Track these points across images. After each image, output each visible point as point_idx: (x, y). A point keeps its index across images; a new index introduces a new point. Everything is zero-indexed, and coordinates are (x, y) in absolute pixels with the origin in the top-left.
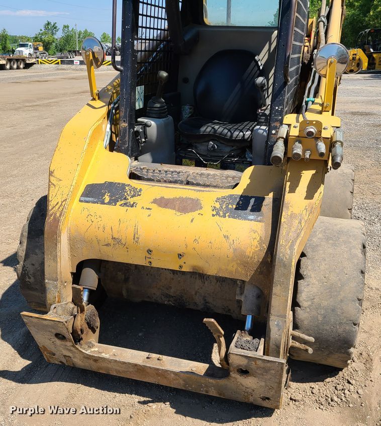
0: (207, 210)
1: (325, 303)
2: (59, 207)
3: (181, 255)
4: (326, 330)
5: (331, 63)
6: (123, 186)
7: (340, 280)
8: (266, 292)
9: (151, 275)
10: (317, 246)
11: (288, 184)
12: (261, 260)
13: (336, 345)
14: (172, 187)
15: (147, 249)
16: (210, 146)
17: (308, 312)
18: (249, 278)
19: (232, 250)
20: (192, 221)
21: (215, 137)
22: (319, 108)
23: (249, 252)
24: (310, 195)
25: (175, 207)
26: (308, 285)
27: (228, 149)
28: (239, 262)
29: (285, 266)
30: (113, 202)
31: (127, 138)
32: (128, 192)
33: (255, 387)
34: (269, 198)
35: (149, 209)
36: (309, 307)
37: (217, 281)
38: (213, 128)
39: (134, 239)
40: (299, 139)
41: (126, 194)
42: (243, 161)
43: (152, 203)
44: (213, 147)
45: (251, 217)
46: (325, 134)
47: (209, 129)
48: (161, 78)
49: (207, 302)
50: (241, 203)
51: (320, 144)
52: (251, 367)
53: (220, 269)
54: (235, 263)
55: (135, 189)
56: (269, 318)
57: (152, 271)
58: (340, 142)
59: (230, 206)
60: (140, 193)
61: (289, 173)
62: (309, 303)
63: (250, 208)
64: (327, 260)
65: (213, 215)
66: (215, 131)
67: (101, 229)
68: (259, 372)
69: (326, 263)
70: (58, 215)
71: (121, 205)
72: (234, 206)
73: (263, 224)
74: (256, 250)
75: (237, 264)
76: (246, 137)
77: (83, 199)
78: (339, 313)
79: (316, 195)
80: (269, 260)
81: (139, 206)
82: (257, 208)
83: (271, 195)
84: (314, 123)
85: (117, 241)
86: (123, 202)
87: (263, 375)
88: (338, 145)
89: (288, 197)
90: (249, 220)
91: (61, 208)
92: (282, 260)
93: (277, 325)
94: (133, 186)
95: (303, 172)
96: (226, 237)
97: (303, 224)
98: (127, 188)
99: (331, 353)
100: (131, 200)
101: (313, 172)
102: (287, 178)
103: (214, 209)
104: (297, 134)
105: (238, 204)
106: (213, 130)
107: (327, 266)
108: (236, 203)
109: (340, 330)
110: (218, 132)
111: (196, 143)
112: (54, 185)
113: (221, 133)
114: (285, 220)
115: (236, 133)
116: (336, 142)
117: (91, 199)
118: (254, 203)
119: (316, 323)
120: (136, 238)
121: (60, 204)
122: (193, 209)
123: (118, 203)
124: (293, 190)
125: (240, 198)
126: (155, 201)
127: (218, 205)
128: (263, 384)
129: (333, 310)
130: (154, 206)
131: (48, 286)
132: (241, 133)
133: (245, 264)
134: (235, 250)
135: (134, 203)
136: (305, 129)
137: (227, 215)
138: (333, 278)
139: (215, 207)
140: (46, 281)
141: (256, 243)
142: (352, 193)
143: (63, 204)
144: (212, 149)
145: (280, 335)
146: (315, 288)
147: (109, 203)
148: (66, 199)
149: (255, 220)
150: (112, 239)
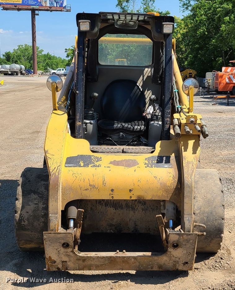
0: (142, 165)
1: (207, 210)
2: (57, 170)
3: (131, 190)
4: (209, 225)
5: (191, 88)
6: (90, 157)
7: (212, 197)
8: (178, 205)
9: (101, 212)
10: (198, 181)
11: (183, 147)
12: (175, 187)
13: (214, 233)
14: (119, 155)
15: (111, 189)
16: (121, 135)
17: (199, 216)
18: (169, 198)
19: (159, 184)
20: (135, 171)
21: (123, 130)
22: (187, 111)
23: (168, 184)
24: (194, 152)
25: (123, 165)
26: (197, 201)
27: (131, 137)
28: (163, 190)
29: (189, 187)
30: (86, 165)
31: (81, 131)
32: (94, 159)
33: (181, 256)
34: (173, 156)
35: (108, 167)
36: (199, 213)
37: (143, 210)
38: (121, 125)
39: (103, 184)
40: (186, 124)
41: (92, 160)
42: (140, 144)
43: (110, 164)
44: (123, 136)
45: (166, 166)
46: (198, 122)
47: (119, 125)
48: (95, 96)
49: (136, 225)
50: (159, 159)
51: (197, 126)
52: (180, 241)
53: (153, 195)
54: (161, 190)
55: (97, 158)
56: (183, 216)
57: (102, 209)
58: (205, 125)
59: (154, 162)
60: (101, 159)
61: (182, 142)
62: (199, 211)
63: (164, 162)
64: (204, 187)
65: (146, 167)
66: (123, 126)
67: (82, 180)
68: (184, 243)
69: (204, 189)
70: (57, 174)
71: (92, 167)
72: (156, 162)
73: (173, 169)
74: (172, 182)
75: (163, 191)
76: (142, 129)
77: (66, 165)
78: (214, 214)
79: (198, 152)
80: (179, 187)
81: (103, 166)
82: (168, 161)
83: (173, 154)
84: (193, 116)
85: (93, 187)
86: (92, 165)
87: (186, 245)
88: (204, 127)
89: (184, 154)
90: (165, 167)
91: (58, 170)
92: (188, 184)
93: (188, 220)
94: (96, 156)
95: (189, 141)
96: (155, 177)
97: (194, 166)
98: (92, 157)
99: (212, 239)
100: (97, 164)
101: (194, 141)
102: (181, 145)
103: (145, 164)
104: (185, 122)
105: (157, 160)
106: (122, 126)
107: (205, 191)
108: (156, 160)
109: (216, 224)
110: (125, 127)
111: (110, 134)
112: (50, 158)
113: (127, 127)
114: (185, 165)
115: (136, 127)
116: (203, 125)
117: (72, 165)
118: (166, 159)
119: (204, 222)
120: (104, 183)
121: (56, 168)
122: (134, 165)
123: (90, 166)
124: (186, 150)
125: (158, 157)
126: (111, 163)
127: (147, 162)
128: (185, 252)
129: (211, 213)
130: (111, 165)
131: (51, 218)
132: (139, 127)
133: (167, 191)
134: (161, 183)
135: (99, 165)
136: (189, 119)
137: (153, 166)
138: (209, 196)
139: (145, 163)
140: (50, 215)
141: (171, 178)
142: (199, 161)
143: (59, 168)
144: (122, 137)
145: (190, 225)
146: (201, 202)
147: (84, 166)
148: (60, 165)
149: (168, 168)
150: (89, 185)
